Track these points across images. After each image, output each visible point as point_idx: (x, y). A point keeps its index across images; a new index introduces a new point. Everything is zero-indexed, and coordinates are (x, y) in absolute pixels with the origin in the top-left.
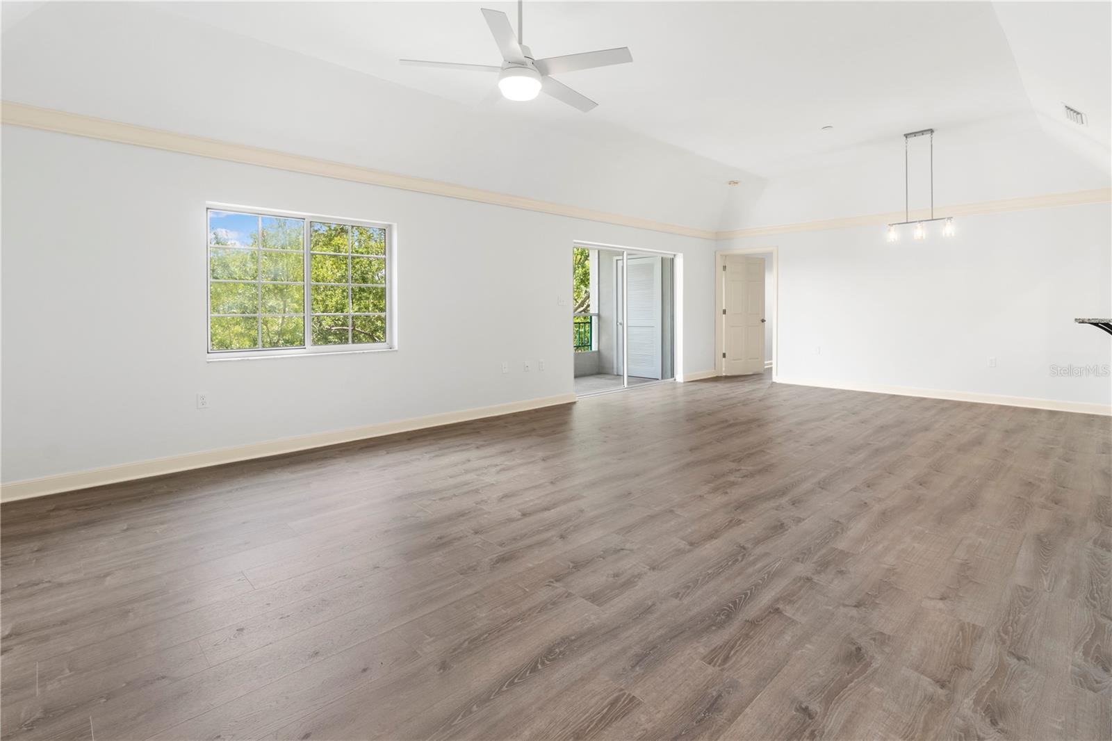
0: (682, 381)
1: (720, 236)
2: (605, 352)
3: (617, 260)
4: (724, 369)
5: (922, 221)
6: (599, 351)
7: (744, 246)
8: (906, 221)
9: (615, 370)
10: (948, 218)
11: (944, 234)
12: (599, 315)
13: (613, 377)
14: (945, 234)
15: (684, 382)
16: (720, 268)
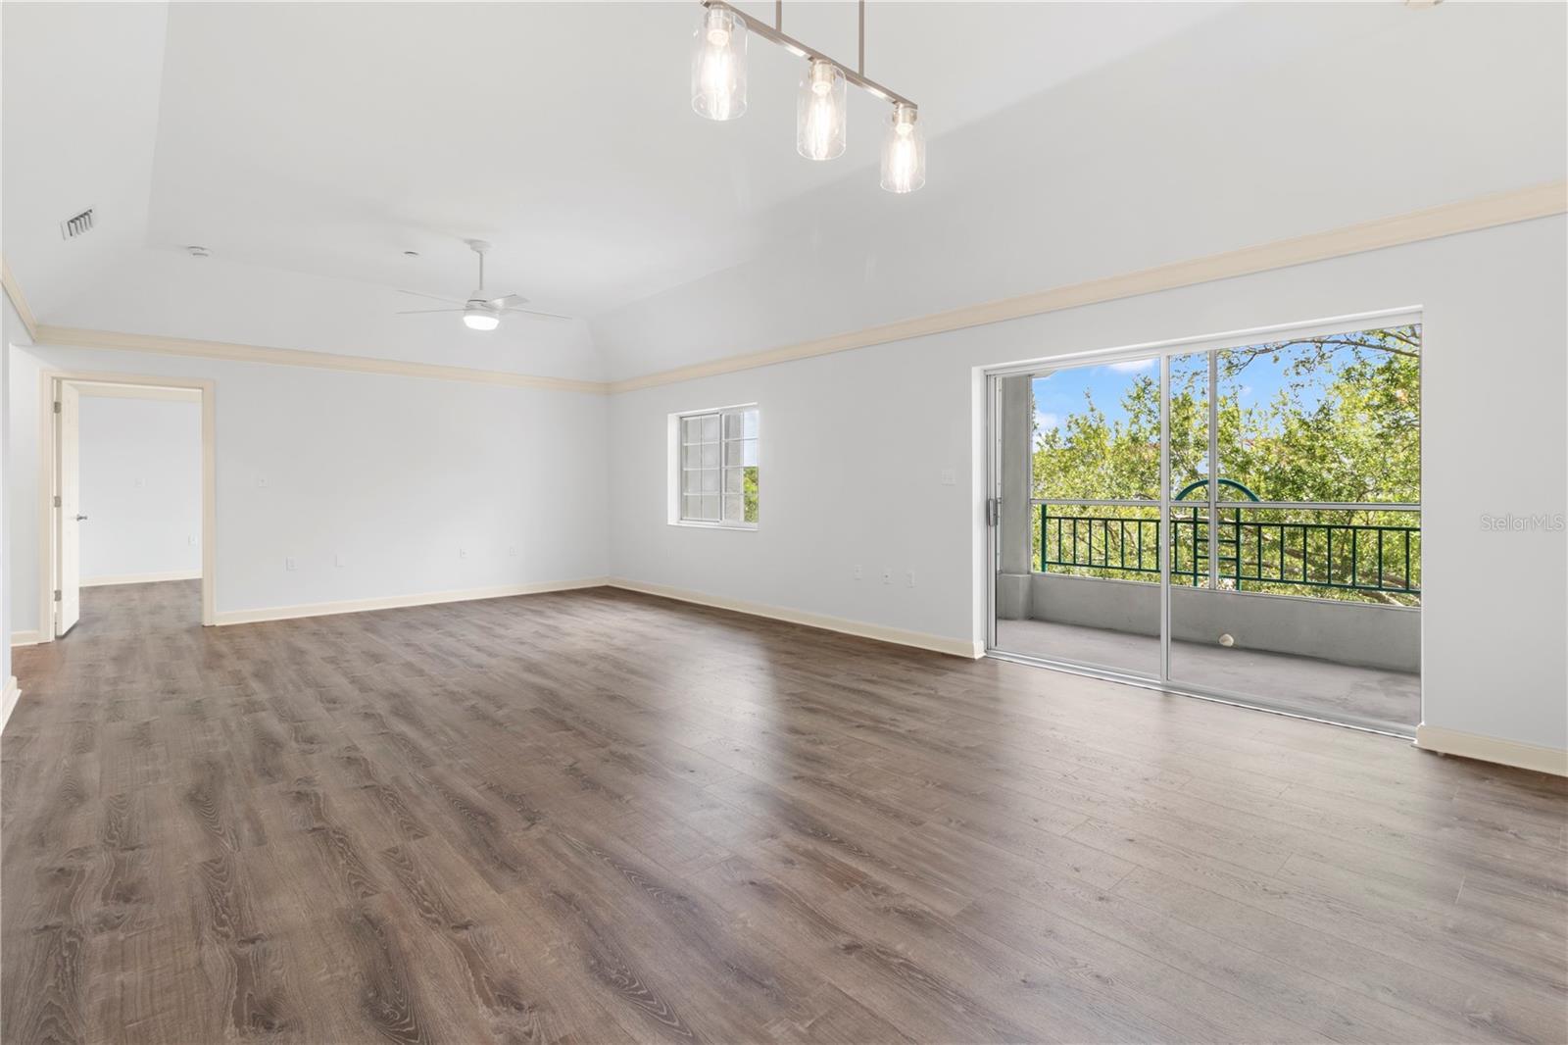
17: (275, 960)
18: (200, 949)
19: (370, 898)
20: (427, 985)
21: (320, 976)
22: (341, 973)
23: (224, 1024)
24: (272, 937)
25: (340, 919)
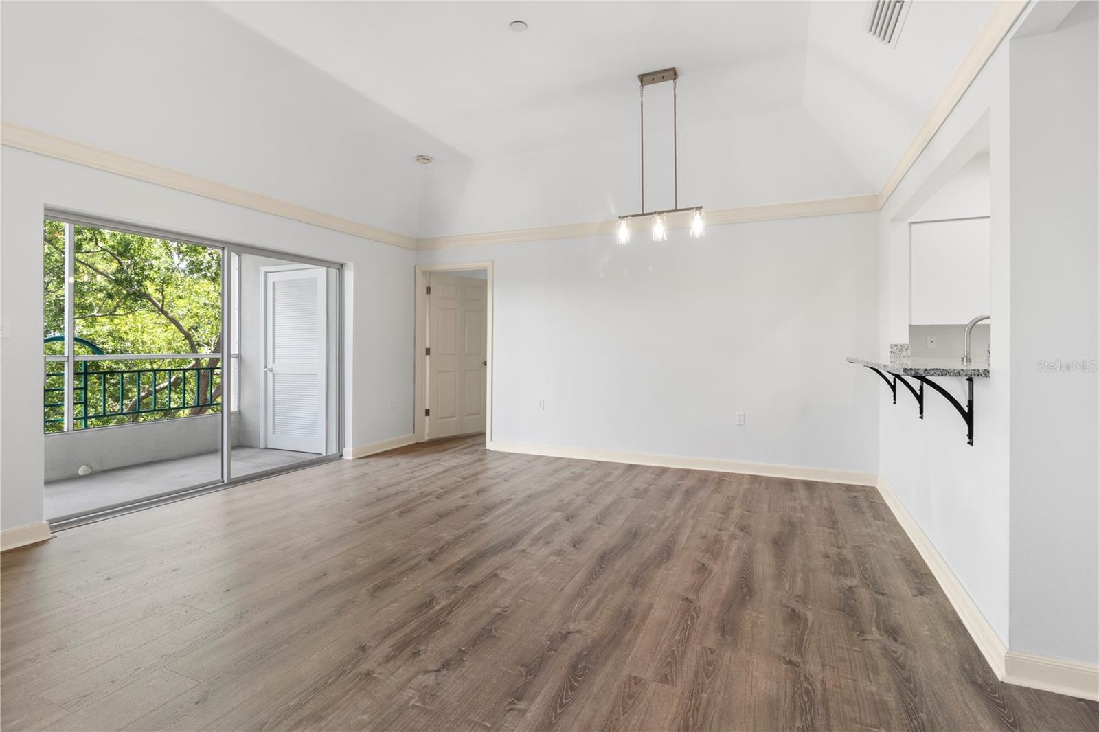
0: (351, 458)
1: (421, 244)
2: (248, 414)
3: (266, 273)
4: (427, 431)
5: (663, 212)
6: (239, 412)
7: (452, 259)
8: (641, 213)
9: (262, 440)
10: (697, 208)
11: (691, 234)
12: (239, 357)
13: (258, 450)
14: (693, 233)
15: (353, 460)
16: (421, 290)
17: (781, 641)
18: (823, 677)
19: (712, 647)
20: (724, 589)
21: (764, 619)
22: (754, 614)
23: (813, 623)
24: (779, 658)
25: (737, 644)
